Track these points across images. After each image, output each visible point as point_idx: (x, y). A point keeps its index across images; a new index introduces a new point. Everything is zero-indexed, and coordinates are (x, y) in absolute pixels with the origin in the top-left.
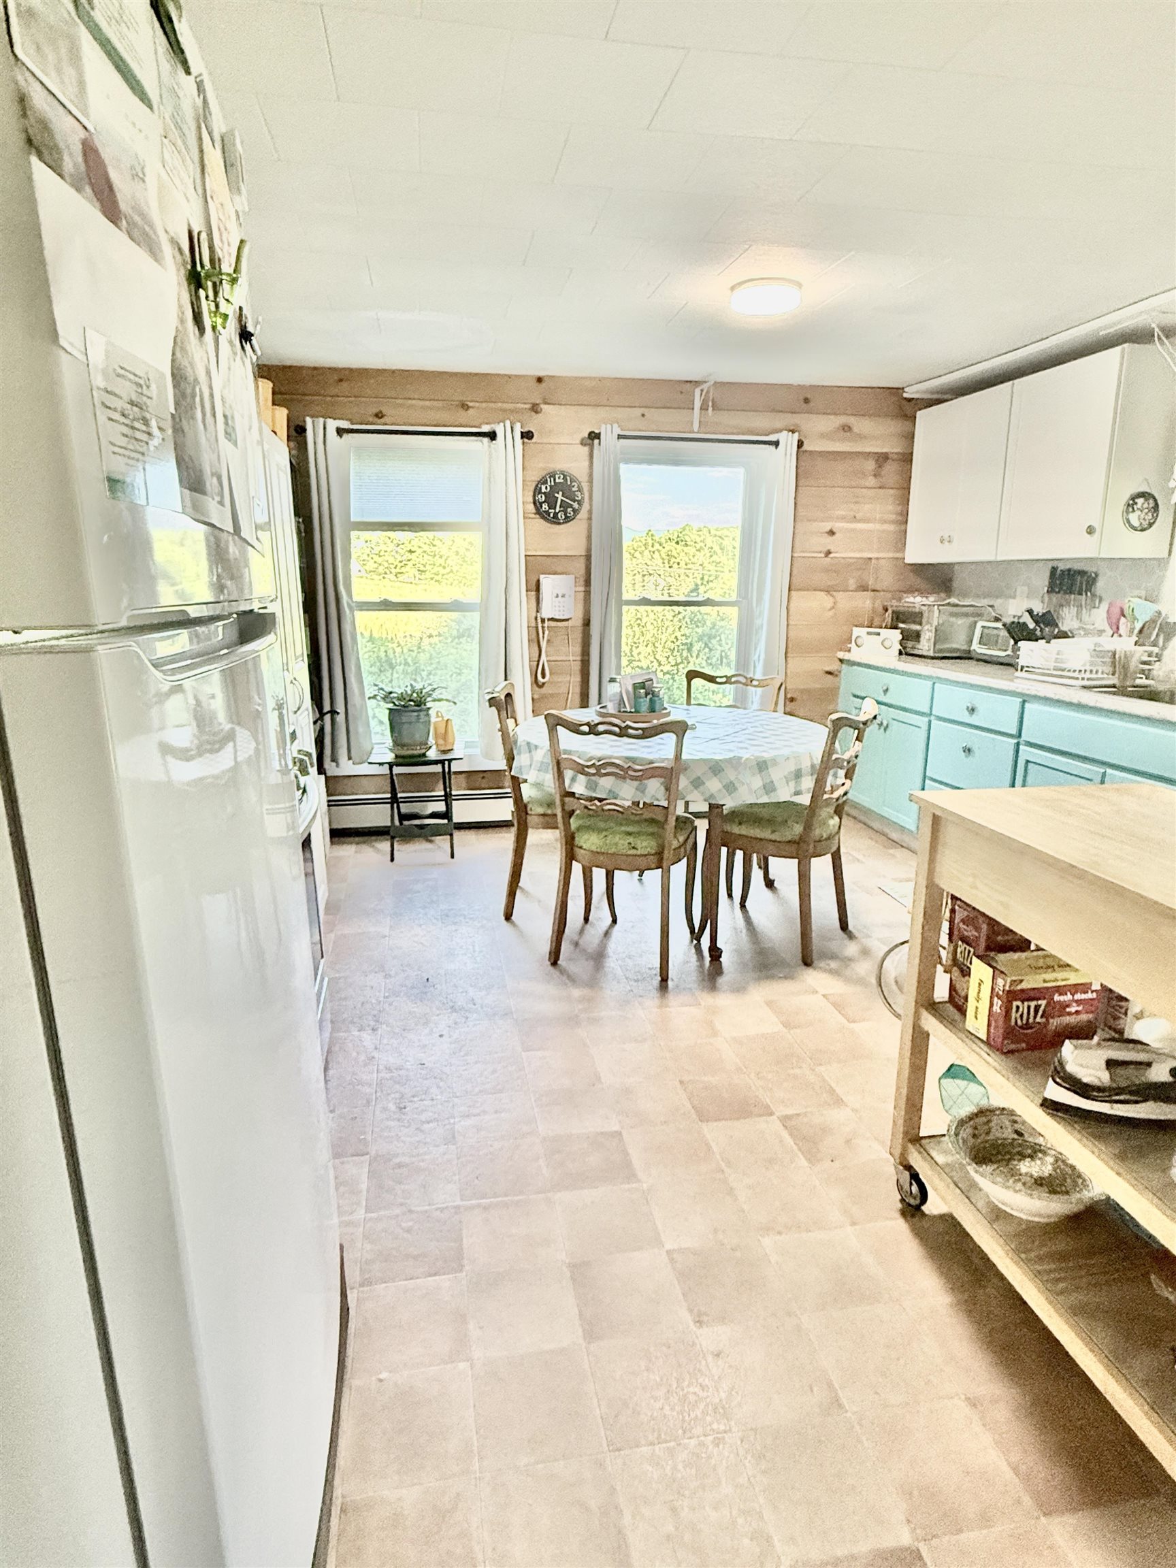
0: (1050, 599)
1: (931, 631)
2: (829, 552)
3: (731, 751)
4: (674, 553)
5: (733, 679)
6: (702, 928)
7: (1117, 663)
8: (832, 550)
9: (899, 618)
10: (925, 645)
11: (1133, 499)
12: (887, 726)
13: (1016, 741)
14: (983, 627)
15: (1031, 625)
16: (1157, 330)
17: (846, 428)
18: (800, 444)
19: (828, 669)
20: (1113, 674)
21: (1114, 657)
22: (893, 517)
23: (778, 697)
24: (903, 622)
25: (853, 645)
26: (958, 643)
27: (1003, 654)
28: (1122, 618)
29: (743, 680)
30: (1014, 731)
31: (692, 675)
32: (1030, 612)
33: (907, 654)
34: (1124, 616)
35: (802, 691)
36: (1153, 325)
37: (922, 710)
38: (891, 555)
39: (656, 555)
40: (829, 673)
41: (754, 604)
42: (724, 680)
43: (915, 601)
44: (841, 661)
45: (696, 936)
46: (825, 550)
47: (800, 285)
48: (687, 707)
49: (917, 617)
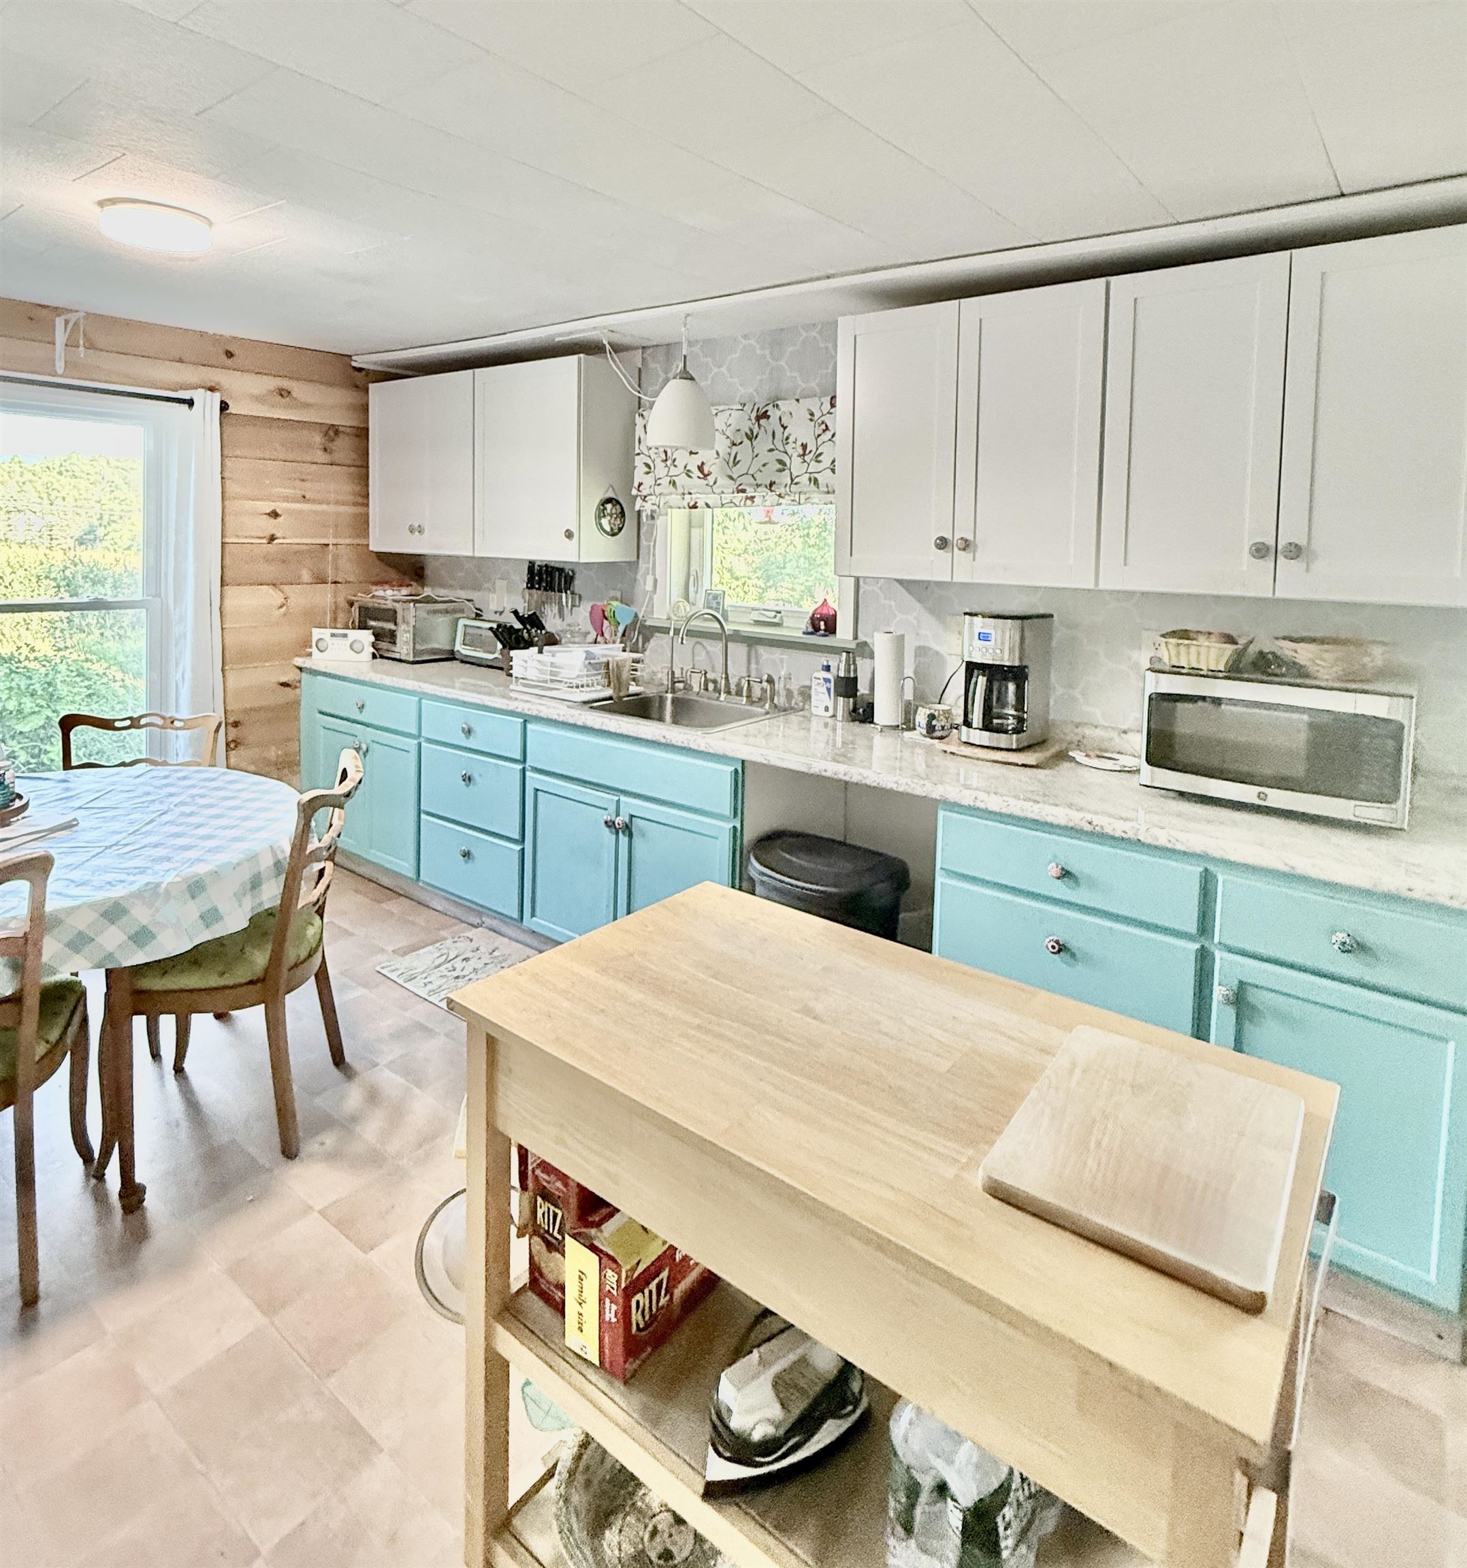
0: (530, 595)
1: (409, 632)
2: (272, 538)
3: (142, 871)
4: (56, 485)
5: (143, 722)
6: (106, 1153)
7: (610, 672)
8: (278, 535)
9: (365, 617)
10: (403, 647)
11: (603, 505)
12: (367, 750)
13: (521, 767)
14: (465, 626)
15: (518, 626)
16: (608, 346)
17: (283, 393)
18: (224, 406)
19: (283, 679)
20: (609, 686)
21: (608, 669)
22: (351, 498)
23: (215, 740)
24: (375, 619)
25: (314, 650)
26: (440, 642)
27: (491, 656)
28: (605, 621)
29: (159, 722)
30: (518, 756)
31: (68, 723)
32: (516, 613)
33: (382, 657)
34: (606, 619)
35: (248, 711)
36: (605, 342)
37: (406, 730)
38: (348, 541)
39: (28, 487)
40: (285, 685)
41: (172, 607)
42: (128, 723)
43: (388, 596)
44: (301, 669)
45: (95, 1169)
46: (268, 534)
47: (210, 223)
48: (62, 774)
49: (391, 616)
